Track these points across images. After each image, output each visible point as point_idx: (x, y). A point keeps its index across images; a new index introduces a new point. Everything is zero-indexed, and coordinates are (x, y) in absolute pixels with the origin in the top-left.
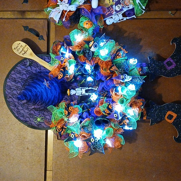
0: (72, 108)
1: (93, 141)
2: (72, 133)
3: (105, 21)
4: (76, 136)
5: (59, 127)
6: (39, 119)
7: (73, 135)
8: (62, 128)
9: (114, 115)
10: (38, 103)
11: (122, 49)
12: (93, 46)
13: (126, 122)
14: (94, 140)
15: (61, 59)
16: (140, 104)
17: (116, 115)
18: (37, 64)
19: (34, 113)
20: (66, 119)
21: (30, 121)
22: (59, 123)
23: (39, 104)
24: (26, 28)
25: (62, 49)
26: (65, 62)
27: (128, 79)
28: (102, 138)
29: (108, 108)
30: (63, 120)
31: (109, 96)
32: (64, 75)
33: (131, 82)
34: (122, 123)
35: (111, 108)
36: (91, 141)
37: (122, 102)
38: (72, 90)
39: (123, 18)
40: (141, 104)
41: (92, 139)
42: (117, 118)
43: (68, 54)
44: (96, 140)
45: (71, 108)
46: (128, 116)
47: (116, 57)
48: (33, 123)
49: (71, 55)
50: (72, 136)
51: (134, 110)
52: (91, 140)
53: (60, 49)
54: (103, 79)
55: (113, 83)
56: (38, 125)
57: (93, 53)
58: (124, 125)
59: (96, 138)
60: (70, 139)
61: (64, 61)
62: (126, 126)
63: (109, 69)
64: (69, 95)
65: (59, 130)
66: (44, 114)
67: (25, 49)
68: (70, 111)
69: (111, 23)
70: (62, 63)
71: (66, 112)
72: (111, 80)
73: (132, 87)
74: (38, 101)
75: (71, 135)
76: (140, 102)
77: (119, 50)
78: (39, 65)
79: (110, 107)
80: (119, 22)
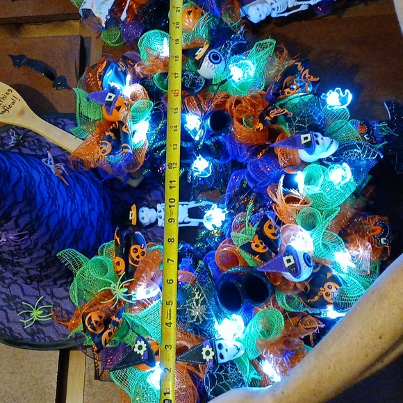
0: (140, 251)
1: (211, 357)
2: (140, 338)
4: (154, 349)
5: (95, 317)
6: (36, 314)
7: (144, 346)
8: (106, 322)
9: (285, 259)
11: (300, 68)
12: (207, 57)
13: (328, 295)
14: (212, 353)
15: (107, 99)
16: (373, 231)
18: (38, 140)
19: (21, 295)
20: (119, 293)
21: (8, 320)
22: (97, 303)
23: (22, 222)
24: (18, 60)
26: (118, 109)
29: (260, 233)
30: (109, 294)
31: (263, 201)
32: (116, 147)
33: (337, 158)
34: (316, 298)
35: (273, 234)
36: (205, 357)
37: (310, 225)
38: (145, 209)
39: (300, 3)
40: (378, 232)
41: (207, 348)
43: (129, 89)
44: (222, 357)
45: (136, 250)
46: (334, 273)
47: (283, 93)
48: (17, 329)
50: (140, 348)
51: (355, 253)
52: (203, 353)
54: (244, 156)
55: (278, 166)
56: (32, 334)
57: (208, 82)
58: (323, 303)
59: (220, 346)
60: (132, 359)
61: (117, 104)
62: (330, 308)
64: (134, 223)
65: (94, 328)
66: (52, 295)
68: (133, 260)
70: (109, 112)
71: (118, 263)
72: (271, 155)
73: (342, 177)
75: (137, 346)
76: (373, 224)
77: (291, 71)
78: (47, 143)
79: (268, 232)
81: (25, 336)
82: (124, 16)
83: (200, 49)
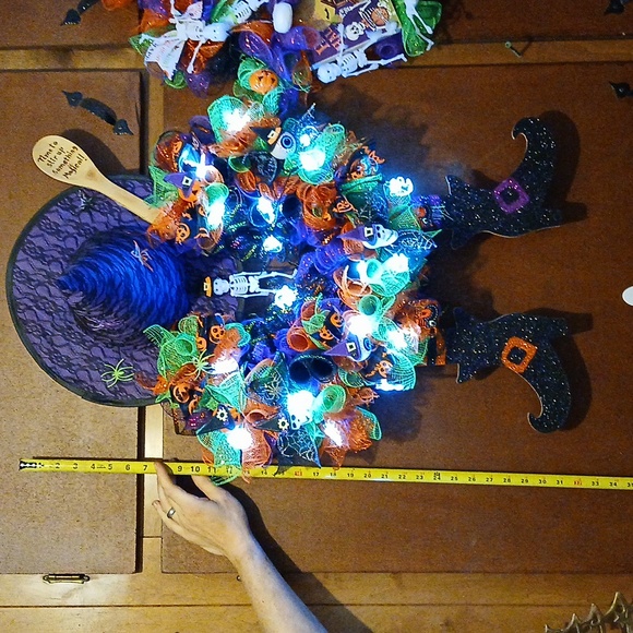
0: (219, 330)
1: (286, 427)
2: (221, 406)
3: (314, 73)
4: (234, 415)
5: (182, 389)
6: (117, 374)
7: (226, 413)
8: (191, 392)
9: (348, 345)
10: (115, 309)
11: (367, 151)
12: (279, 142)
13: (382, 370)
14: (287, 424)
15: (184, 183)
16: (424, 314)
17: (353, 344)
19: (102, 357)
20: (201, 366)
21: (91, 379)
22: (181, 376)
24: (74, 98)
25: (185, 153)
26: (195, 193)
27: (387, 238)
28: (311, 420)
29: (328, 325)
30: (192, 367)
31: (330, 292)
32: (194, 230)
33: (396, 247)
34: (373, 373)
35: (339, 324)
36: (281, 427)
37: (370, 309)
38: (218, 281)
39: (370, 62)
40: (427, 315)
41: (283, 420)
42: (357, 354)
43: (203, 169)
44: (295, 426)
45: (216, 330)
46: (389, 352)
47: (350, 177)
49: (213, 170)
50: (222, 415)
51: (407, 333)
52: (280, 423)
53: (181, 151)
54: (313, 241)
55: (343, 251)
56: (115, 392)
57: (280, 162)
58: (378, 377)
59: (294, 417)
60: (215, 425)
61: (194, 189)
62: (384, 381)
63: (330, 210)
64: (209, 294)
65: (181, 399)
66: (132, 358)
67: (73, 161)
68: (213, 338)
69: (334, 79)
70: (186, 194)
71: (201, 342)
72: (337, 242)
73: (399, 264)
74: (117, 302)
75: (219, 413)
76: (424, 307)
77: (358, 155)
79: (334, 322)
80: (356, 74)
81: (108, 394)
82: (190, 69)
83: (272, 132)
